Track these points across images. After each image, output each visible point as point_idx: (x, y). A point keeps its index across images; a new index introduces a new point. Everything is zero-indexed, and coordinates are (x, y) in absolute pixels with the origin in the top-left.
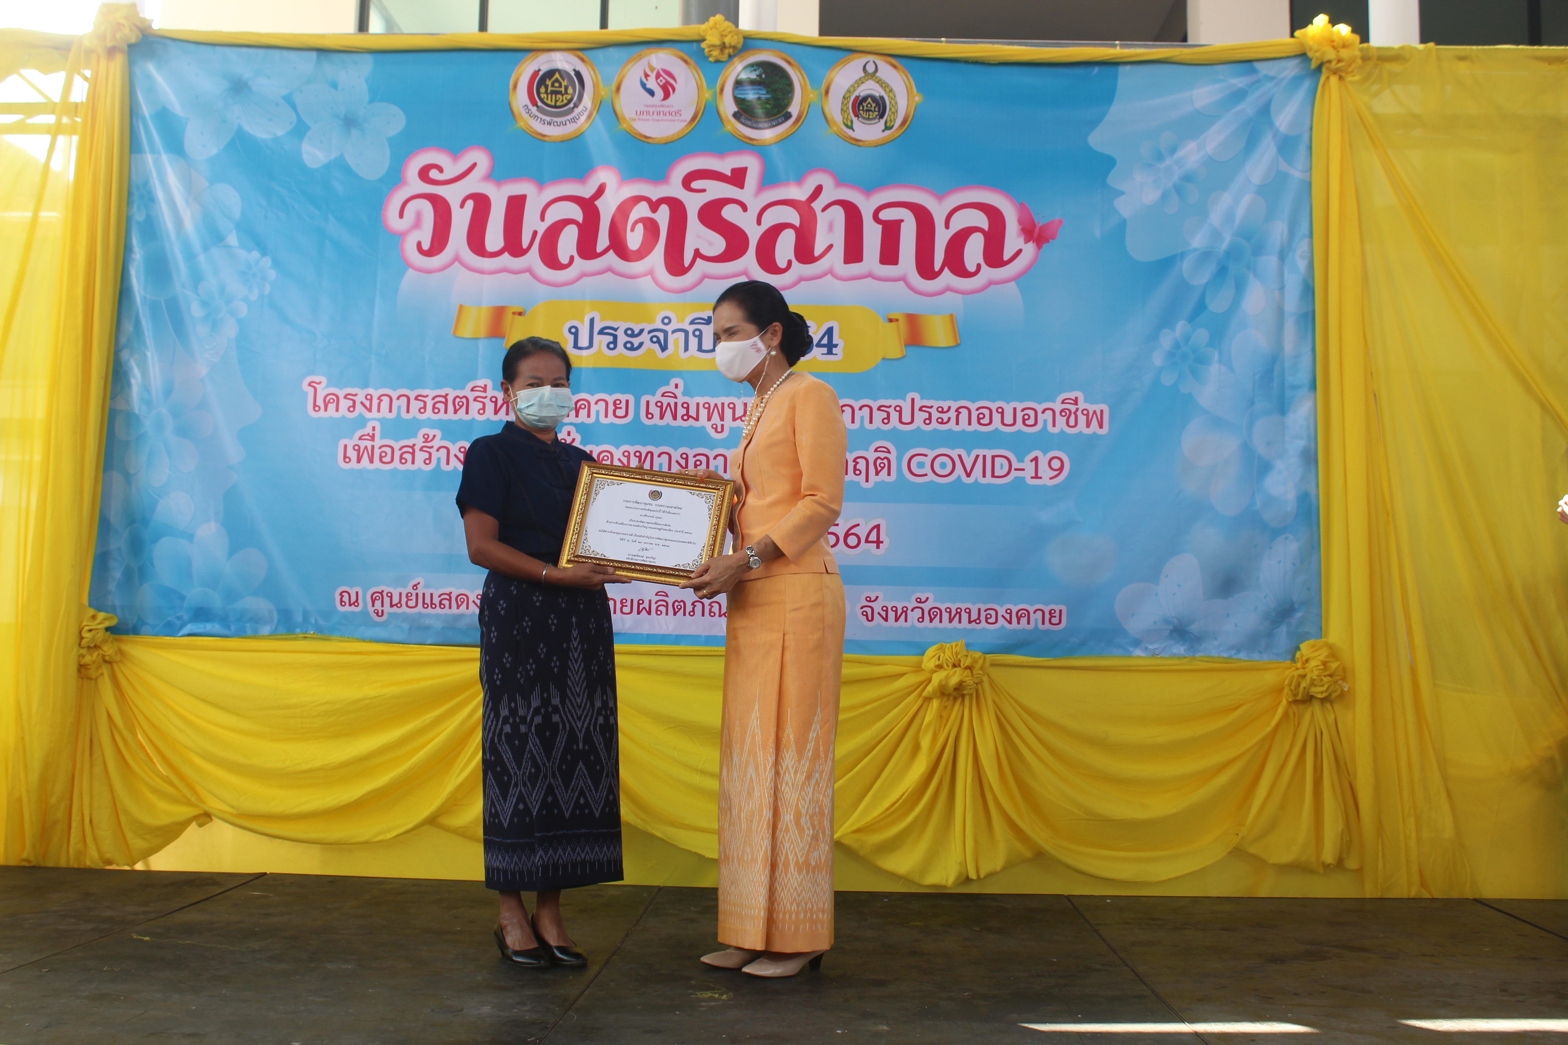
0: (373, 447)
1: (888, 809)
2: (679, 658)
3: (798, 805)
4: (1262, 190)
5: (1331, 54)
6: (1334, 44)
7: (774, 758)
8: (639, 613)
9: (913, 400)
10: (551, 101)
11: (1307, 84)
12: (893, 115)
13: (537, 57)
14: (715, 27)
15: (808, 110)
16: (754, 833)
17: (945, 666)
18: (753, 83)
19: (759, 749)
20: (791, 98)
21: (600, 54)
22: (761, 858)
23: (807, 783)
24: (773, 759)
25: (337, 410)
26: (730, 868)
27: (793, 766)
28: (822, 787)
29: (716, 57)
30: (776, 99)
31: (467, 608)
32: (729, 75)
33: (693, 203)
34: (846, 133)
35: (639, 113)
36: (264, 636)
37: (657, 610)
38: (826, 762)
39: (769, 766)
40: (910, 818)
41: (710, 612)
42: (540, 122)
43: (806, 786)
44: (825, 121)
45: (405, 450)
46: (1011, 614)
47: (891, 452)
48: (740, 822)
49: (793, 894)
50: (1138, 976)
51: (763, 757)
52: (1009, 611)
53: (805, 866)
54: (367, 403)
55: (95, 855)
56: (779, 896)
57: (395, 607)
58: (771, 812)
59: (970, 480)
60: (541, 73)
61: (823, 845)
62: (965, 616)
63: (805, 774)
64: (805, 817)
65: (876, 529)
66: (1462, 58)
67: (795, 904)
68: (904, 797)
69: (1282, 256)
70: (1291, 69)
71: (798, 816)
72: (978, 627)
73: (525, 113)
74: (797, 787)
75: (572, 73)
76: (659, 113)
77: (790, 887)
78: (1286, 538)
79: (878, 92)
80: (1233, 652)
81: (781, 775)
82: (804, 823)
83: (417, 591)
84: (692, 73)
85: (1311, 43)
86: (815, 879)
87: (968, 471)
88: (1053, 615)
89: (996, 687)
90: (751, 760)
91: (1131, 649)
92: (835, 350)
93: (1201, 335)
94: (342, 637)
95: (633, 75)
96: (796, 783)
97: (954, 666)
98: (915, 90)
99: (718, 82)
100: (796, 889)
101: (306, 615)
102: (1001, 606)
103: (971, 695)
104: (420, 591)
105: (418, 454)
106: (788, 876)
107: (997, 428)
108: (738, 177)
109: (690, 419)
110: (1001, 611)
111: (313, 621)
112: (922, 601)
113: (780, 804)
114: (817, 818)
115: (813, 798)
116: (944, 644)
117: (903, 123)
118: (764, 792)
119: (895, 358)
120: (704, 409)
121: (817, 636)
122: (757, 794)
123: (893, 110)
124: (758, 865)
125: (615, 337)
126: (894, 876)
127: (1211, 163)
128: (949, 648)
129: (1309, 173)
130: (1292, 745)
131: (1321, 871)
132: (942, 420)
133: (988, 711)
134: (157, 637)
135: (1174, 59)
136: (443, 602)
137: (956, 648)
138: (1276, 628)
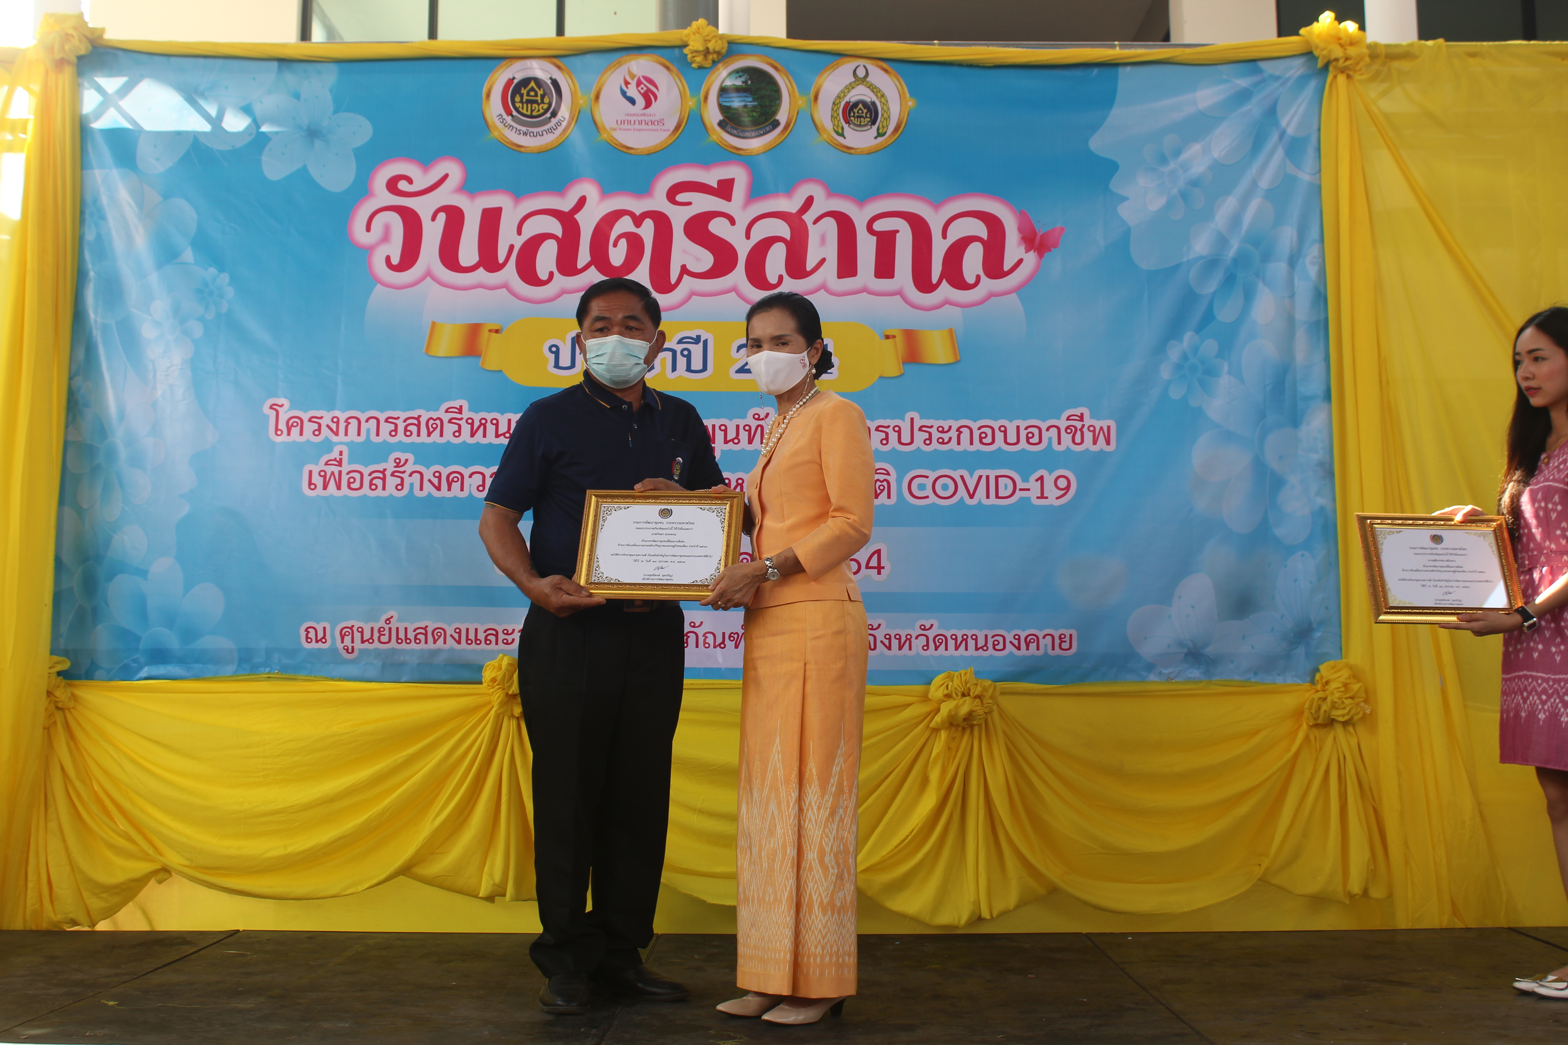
0: (340, 472)
1: (896, 847)
3: (822, 843)
4: (1269, 194)
5: (1338, 52)
6: (1341, 41)
7: (797, 793)
9: (912, 419)
10: (527, 111)
11: (1313, 84)
12: (885, 121)
14: (698, 31)
15: (796, 118)
16: (777, 872)
17: (954, 695)
18: (738, 90)
19: (782, 784)
20: (779, 105)
21: (577, 61)
22: (785, 898)
23: (831, 819)
24: (796, 795)
25: (301, 434)
26: (750, 909)
28: (846, 824)
29: (698, 63)
30: (762, 106)
31: (445, 643)
32: (714, 81)
33: (679, 217)
35: (619, 123)
36: (225, 677)
38: (850, 798)
39: (792, 802)
40: (920, 855)
41: (705, 643)
42: (515, 132)
43: (830, 823)
44: (814, 128)
45: (374, 475)
46: (1019, 639)
47: (891, 474)
48: (761, 860)
49: (818, 936)
50: (1174, 1014)
51: (786, 792)
52: (1017, 637)
53: (830, 907)
54: (334, 426)
55: (53, 916)
56: (804, 939)
57: (367, 643)
59: (973, 502)
60: (515, 81)
62: (971, 643)
63: (828, 810)
64: (830, 855)
65: (876, 555)
66: (1473, 55)
67: (819, 947)
68: (913, 833)
69: (1292, 262)
70: (1297, 68)
71: (822, 854)
72: (986, 654)
73: (499, 122)
75: (549, 82)
76: (640, 123)
77: (815, 929)
78: (1302, 556)
79: (869, 97)
80: (1250, 675)
81: (804, 811)
82: (828, 861)
83: (389, 626)
85: (1317, 41)
86: (840, 921)
87: (971, 493)
88: (1063, 640)
89: (1004, 716)
91: (1144, 674)
93: (1210, 346)
94: (308, 676)
97: (963, 695)
98: (908, 95)
99: (702, 89)
101: (269, 653)
102: (1009, 631)
103: (980, 725)
104: (393, 625)
105: (389, 479)
106: (812, 918)
107: (1000, 447)
108: (724, 189)
110: (1009, 637)
111: (277, 660)
113: (803, 842)
114: (842, 856)
115: (837, 836)
116: (952, 673)
117: (896, 129)
118: (788, 829)
119: (893, 376)
121: (839, 665)
122: (779, 831)
123: (886, 115)
126: (903, 916)
127: (1217, 167)
128: (957, 676)
129: (1318, 175)
130: (1314, 771)
131: (1348, 903)
132: (943, 440)
133: (998, 742)
134: (112, 682)
135: (1176, 60)
136: (419, 637)
137: (965, 676)
138: (1295, 649)
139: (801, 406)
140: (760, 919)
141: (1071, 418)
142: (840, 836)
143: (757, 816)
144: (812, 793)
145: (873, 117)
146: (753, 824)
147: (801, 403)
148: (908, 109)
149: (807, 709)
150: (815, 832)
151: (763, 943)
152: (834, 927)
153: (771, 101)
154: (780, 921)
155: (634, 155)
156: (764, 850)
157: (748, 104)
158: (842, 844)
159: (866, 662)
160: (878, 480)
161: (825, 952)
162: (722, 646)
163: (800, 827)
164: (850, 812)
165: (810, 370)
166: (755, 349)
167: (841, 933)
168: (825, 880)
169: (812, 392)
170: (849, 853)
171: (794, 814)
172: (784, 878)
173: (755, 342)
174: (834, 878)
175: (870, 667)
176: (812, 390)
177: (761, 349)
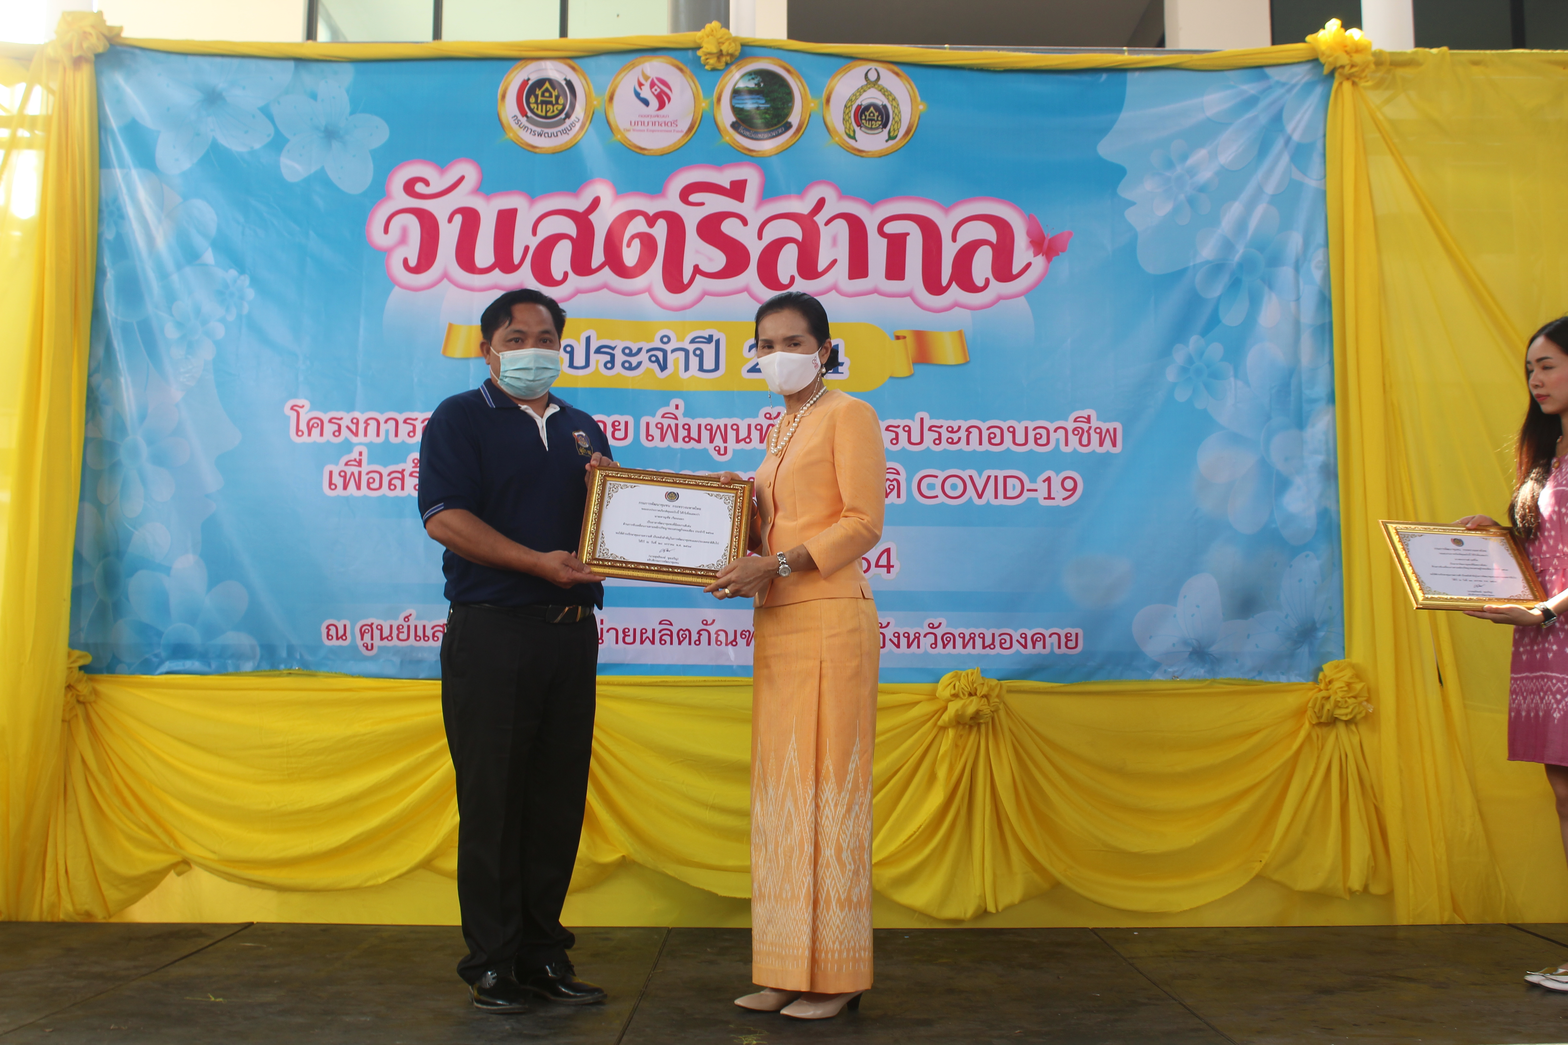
0: (360, 473)
1: (904, 842)
2: (686, 689)
4: (1274, 200)
5: (1344, 60)
6: (1348, 49)
7: (814, 791)
8: (642, 642)
9: (922, 419)
10: (542, 111)
11: (1319, 90)
13: (525, 66)
14: (711, 34)
15: (809, 120)
16: (794, 869)
17: (961, 695)
18: (751, 92)
19: (798, 782)
20: (791, 108)
21: (592, 63)
23: (847, 816)
25: (322, 434)
26: (766, 907)
27: (833, 799)
28: (862, 820)
29: (712, 65)
30: (775, 108)
32: (727, 83)
33: (691, 218)
34: (848, 143)
35: (633, 124)
36: (247, 672)
37: (661, 639)
38: (865, 796)
39: (809, 799)
40: (928, 850)
41: (717, 640)
43: (847, 820)
44: (826, 131)
45: (393, 475)
46: (1026, 638)
47: (901, 474)
49: (836, 932)
52: (1023, 636)
53: (847, 903)
54: (353, 427)
55: (70, 907)
56: (821, 935)
59: (982, 502)
60: (530, 83)
62: (979, 642)
63: (845, 807)
64: (847, 851)
65: (886, 553)
66: (1476, 63)
67: (837, 943)
68: (920, 829)
69: (1298, 267)
70: (1302, 74)
71: (839, 850)
72: (993, 652)
73: (515, 124)
75: (564, 83)
76: (654, 124)
78: (1307, 556)
79: (881, 101)
80: (1254, 674)
82: (845, 857)
83: (408, 623)
84: (688, 81)
85: (1323, 48)
87: (980, 493)
88: (1069, 639)
89: (1011, 713)
90: (789, 793)
91: (1149, 672)
92: (840, 369)
93: (1216, 350)
94: (329, 672)
97: (970, 695)
98: (919, 99)
99: (715, 91)
100: (838, 927)
101: (291, 650)
102: (1016, 630)
103: (987, 724)
104: (412, 623)
105: (408, 479)
106: (830, 914)
107: (1008, 448)
108: (737, 190)
109: (692, 441)
110: (1016, 636)
111: (298, 656)
112: (935, 626)
113: (820, 839)
116: (959, 672)
117: (907, 132)
118: (805, 826)
119: (903, 376)
120: (705, 430)
121: (854, 663)
122: (796, 828)
123: (897, 119)
124: (800, 902)
125: (613, 356)
126: (910, 910)
127: (1224, 173)
128: (964, 675)
129: (1323, 181)
130: (1315, 770)
131: (1347, 898)
132: (953, 440)
133: (1005, 741)
134: (133, 676)
135: (1184, 66)
136: (437, 634)
137: (972, 675)
138: (1298, 648)
139: (811, 405)
140: (777, 916)
141: (1078, 420)
143: (773, 814)
144: (829, 789)
145: (884, 120)
146: (769, 822)
149: (823, 707)
151: (781, 939)
153: (783, 104)
154: (797, 917)
155: (648, 156)
156: (781, 847)
157: (761, 106)
160: (888, 479)
161: (843, 947)
162: (734, 643)
163: (817, 824)
164: (865, 808)
165: (820, 370)
166: (766, 350)
167: (857, 929)
169: (822, 391)
170: (865, 848)
171: (811, 811)
174: (851, 874)
175: (881, 665)
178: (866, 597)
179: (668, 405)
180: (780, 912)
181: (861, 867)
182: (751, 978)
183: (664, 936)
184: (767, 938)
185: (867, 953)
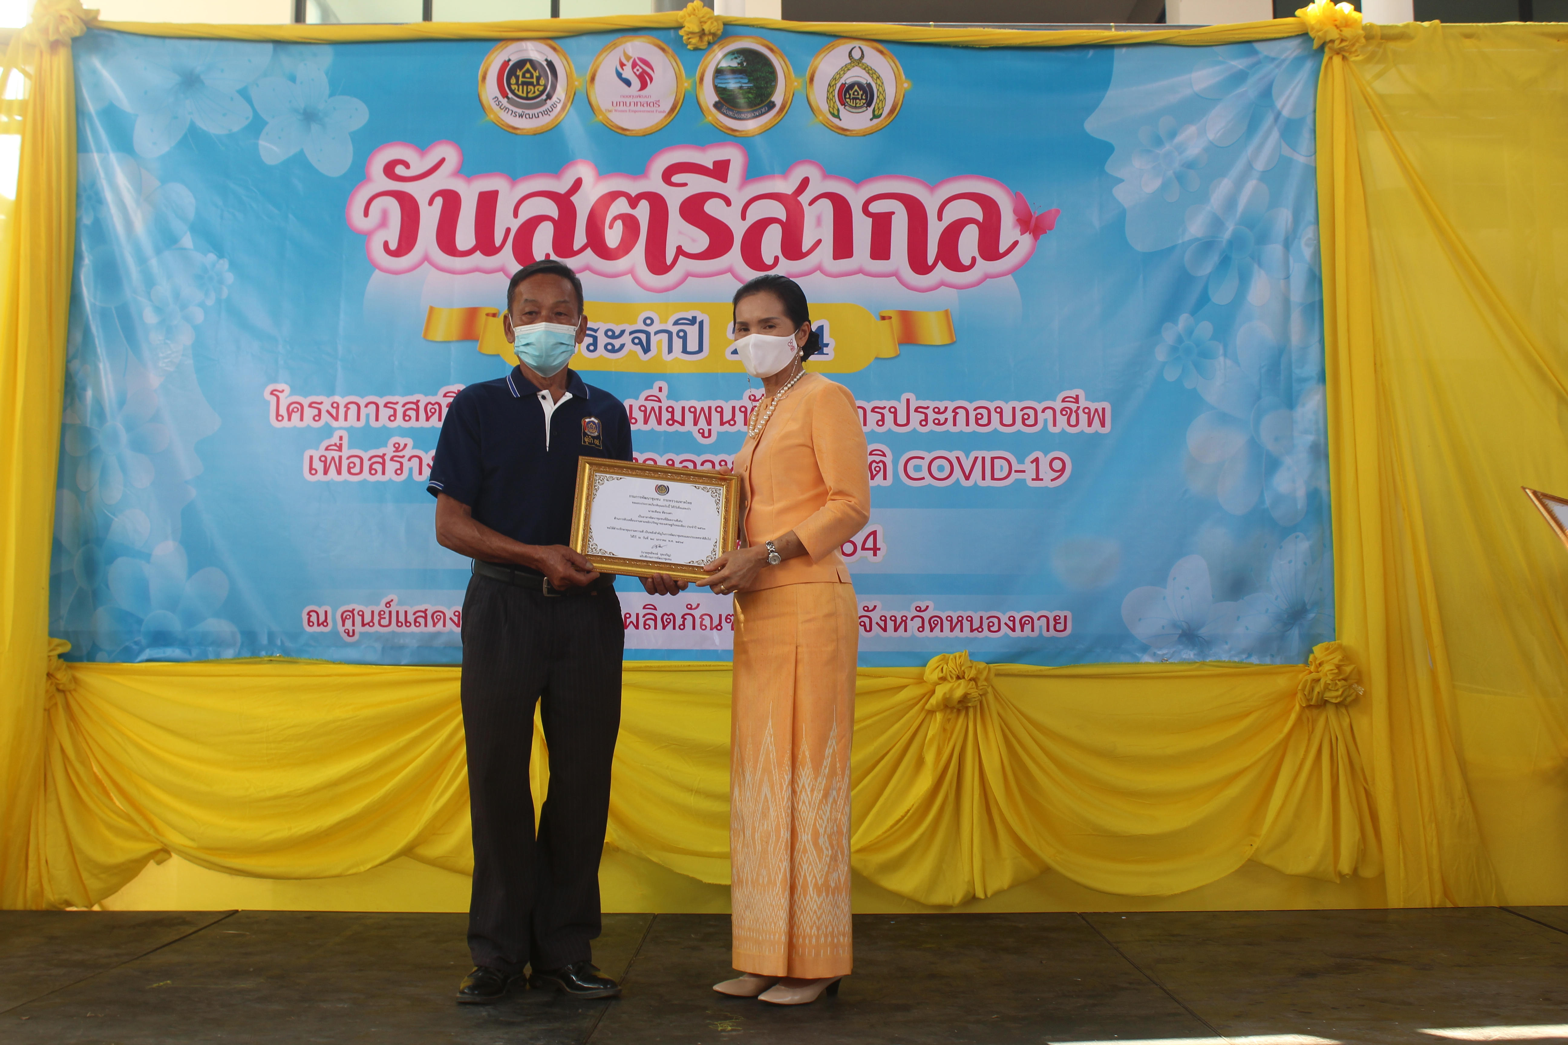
0: (340, 457)
1: (892, 827)
2: (669, 674)
4: (1265, 176)
5: (1334, 34)
6: (1337, 23)
9: (908, 400)
10: (523, 92)
11: (1309, 65)
12: (881, 102)
13: (506, 47)
14: (693, 13)
15: (792, 99)
16: (771, 855)
17: (949, 678)
18: (734, 71)
21: (572, 43)
22: (780, 880)
23: (824, 801)
25: (302, 419)
26: (744, 892)
27: (809, 784)
28: (839, 805)
29: (695, 44)
30: (758, 88)
31: (444, 625)
32: (709, 63)
33: (674, 198)
35: (615, 104)
36: (227, 659)
37: (645, 624)
39: (785, 784)
40: (915, 836)
41: (702, 625)
43: (824, 805)
44: (810, 109)
45: (374, 460)
46: (1014, 621)
47: (887, 455)
49: (813, 917)
50: (1168, 994)
51: (779, 776)
52: (1012, 619)
53: (825, 888)
54: (334, 412)
55: (53, 896)
57: (367, 626)
58: (789, 833)
59: (969, 483)
60: (511, 63)
61: (842, 866)
62: (966, 625)
63: (822, 792)
64: (824, 837)
65: (872, 536)
66: (1468, 36)
67: (815, 928)
68: (909, 814)
69: (1287, 245)
70: (1292, 49)
71: (816, 835)
72: (981, 635)
73: (495, 104)
74: (814, 806)
75: (544, 64)
76: (636, 104)
78: (1297, 537)
79: (864, 78)
80: (1244, 656)
81: (797, 793)
82: (822, 843)
83: (390, 609)
85: (1313, 22)
87: (967, 474)
88: (1058, 621)
89: (999, 697)
90: (766, 778)
91: (1139, 655)
92: (825, 350)
93: (1205, 329)
94: (310, 659)
95: (608, 65)
96: (813, 801)
97: (958, 678)
98: (903, 77)
99: (698, 70)
100: (815, 912)
101: (271, 636)
102: (1004, 613)
103: (975, 707)
104: (394, 609)
105: (389, 464)
106: (807, 899)
107: (995, 428)
108: (720, 170)
109: (676, 423)
110: (1004, 619)
111: (279, 643)
112: (922, 609)
113: (797, 824)
114: (835, 837)
116: (947, 655)
117: (892, 111)
118: (781, 811)
119: (890, 357)
120: (689, 413)
122: (772, 813)
123: (881, 97)
124: (776, 888)
125: (595, 339)
126: (897, 896)
127: (1212, 149)
128: (952, 659)
129: (1313, 157)
130: (1307, 752)
131: (1338, 882)
132: (939, 420)
133: (993, 725)
134: (114, 664)
135: (1171, 41)
136: (419, 620)
137: (960, 658)
138: (1288, 631)
139: (789, 388)
141: (1066, 400)
142: (833, 817)
147: (789, 385)
148: (904, 91)
149: (799, 692)
150: (808, 813)
151: (758, 925)
152: (829, 908)
153: (767, 83)
156: (758, 833)
157: (743, 85)
158: (835, 825)
159: (856, 644)
162: (719, 628)
163: (793, 809)
164: (843, 793)
165: (798, 353)
166: (743, 333)
167: (836, 914)
168: (820, 862)
169: (800, 375)
172: (778, 860)
173: (743, 326)
174: (828, 859)
175: (861, 648)
176: (800, 373)
177: (749, 332)
178: (842, 582)
179: (651, 388)
180: (757, 898)
181: (839, 852)
182: (731, 963)
183: (649, 923)
184: (745, 923)
185: (846, 938)
